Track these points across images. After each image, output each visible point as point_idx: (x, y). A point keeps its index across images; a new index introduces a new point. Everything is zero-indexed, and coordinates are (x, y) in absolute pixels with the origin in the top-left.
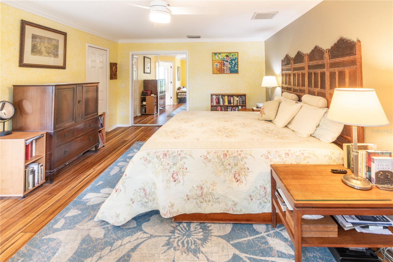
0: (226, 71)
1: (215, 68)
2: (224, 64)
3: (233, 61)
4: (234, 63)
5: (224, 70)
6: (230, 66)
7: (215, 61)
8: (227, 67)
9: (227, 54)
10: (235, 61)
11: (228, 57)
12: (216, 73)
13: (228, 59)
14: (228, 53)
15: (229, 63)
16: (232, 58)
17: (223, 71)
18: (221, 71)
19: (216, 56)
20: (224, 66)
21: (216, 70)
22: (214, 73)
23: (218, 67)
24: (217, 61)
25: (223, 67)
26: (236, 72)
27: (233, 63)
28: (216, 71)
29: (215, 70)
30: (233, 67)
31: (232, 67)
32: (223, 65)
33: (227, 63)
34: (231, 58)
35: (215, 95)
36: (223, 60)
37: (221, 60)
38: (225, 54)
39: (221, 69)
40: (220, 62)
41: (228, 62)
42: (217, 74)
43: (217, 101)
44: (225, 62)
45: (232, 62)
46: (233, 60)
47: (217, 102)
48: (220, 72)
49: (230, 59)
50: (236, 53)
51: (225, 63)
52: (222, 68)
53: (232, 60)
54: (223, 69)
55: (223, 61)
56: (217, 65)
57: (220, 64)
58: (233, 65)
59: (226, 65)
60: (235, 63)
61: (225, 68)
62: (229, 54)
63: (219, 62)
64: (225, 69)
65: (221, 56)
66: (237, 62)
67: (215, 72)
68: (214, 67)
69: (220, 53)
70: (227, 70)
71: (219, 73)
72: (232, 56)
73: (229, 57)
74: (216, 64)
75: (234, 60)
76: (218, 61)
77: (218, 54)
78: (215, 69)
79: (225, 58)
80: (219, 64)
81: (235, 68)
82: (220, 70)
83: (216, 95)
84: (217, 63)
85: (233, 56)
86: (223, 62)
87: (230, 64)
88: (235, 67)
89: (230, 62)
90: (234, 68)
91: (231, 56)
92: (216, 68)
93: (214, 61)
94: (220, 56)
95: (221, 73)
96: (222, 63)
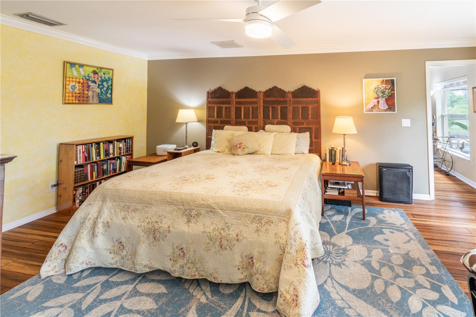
0: (91, 99)
1: (69, 93)
2: (89, 87)
3: (105, 83)
4: (106, 86)
5: (87, 97)
6: (98, 91)
7: (70, 78)
8: (94, 92)
9: (96, 69)
10: (107, 83)
11: (96, 75)
12: (71, 102)
13: (96, 78)
14: (98, 68)
15: (97, 85)
16: (103, 78)
17: (85, 99)
18: (81, 99)
19: (74, 69)
20: (88, 91)
21: (73, 96)
22: (67, 102)
23: (77, 91)
24: (74, 80)
25: (86, 92)
26: (109, 101)
27: (104, 87)
28: (71, 98)
29: (69, 97)
30: (104, 92)
31: (102, 92)
32: (86, 88)
33: (94, 84)
34: (101, 77)
35: (82, 145)
36: (88, 78)
37: (83, 79)
38: (93, 69)
39: (82, 95)
40: (82, 81)
41: (95, 83)
42: (73, 103)
43: (87, 155)
44: (90, 83)
45: (103, 85)
46: (104, 81)
47: (86, 157)
48: (79, 100)
49: (100, 78)
50: (110, 71)
51: (91, 84)
52: (83, 94)
53: (102, 81)
54: (85, 96)
55: (88, 80)
56: (74, 87)
57: (80, 85)
58: (105, 89)
59: (93, 88)
60: (108, 86)
61: (90, 93)
62: (99, 70)
63: (79, 82)
64: (89, 95)
65: (84, 71)
66: (112, 85)
67: (69, 100)
68: (67, 91)
69: (81, 66)
70: (93, 97)
71: (77, 102)
72: (104, 74)
73: (98, 76)
74: (72, 84)
75: (107, 81)
76: (78, 80)
77: (77, 66)
78: (71, 95)
79: (92, 75)
80: (79, 86)
81: (108, 95)
82: (79, 97)
83: (85, 144)
84: (74, 84)
85: (106, 74)
86: (88, 83)
87: (98, 87)
88: (107, 93)
89: (100, 83)
90: (106, 95)
91: (103, 73)
92: (72, 93)
93: (68, 79)
94: (81, 69)
95: (81, 102)
96: (85, 84)
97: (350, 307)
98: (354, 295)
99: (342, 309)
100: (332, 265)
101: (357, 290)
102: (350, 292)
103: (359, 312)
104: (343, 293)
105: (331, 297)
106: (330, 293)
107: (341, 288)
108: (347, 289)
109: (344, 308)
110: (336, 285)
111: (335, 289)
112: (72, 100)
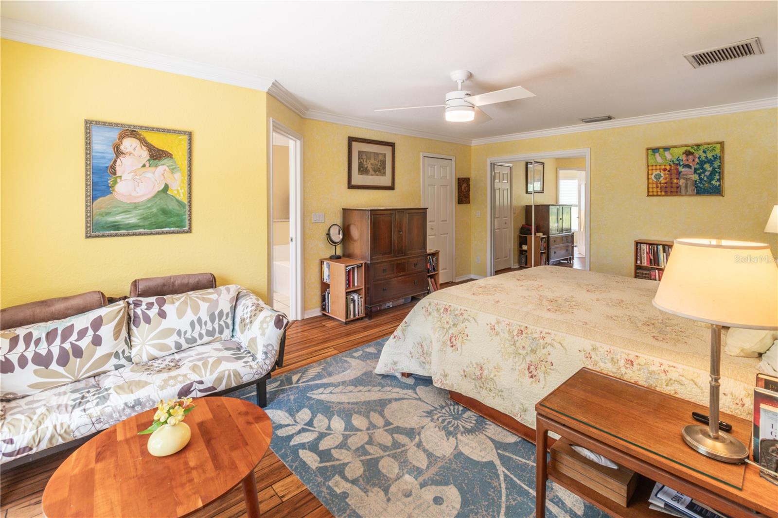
0: (683, 189)
1: (653, 183)
2: (679, 173)
3: (707, 166)
4: (710, 169)
5: (678, 187)
6: (695, 177)
7: (652, 166)
8: (687, 179)
9: (689, 148)
10: (712, 164)
11: (691, 157)
12: (655, 194)
13: (691, 160)
14: (692, 146)
15: (693, 170)
16: (703, 158)
17: (674, 190)
18: (669, 190)
19: (657, 154)
20: (677, 179)
21: (657, 187)
22: (651, 194)
23: (662, 180)
24: (658, 167)
25: (675, 181)
26: (718, 191)
27: (705, 170)
28: (655, 190)
29: (653, 188)
30: (705, 179)
31: (701, 179)
32: (674, 176)
33: (687, 169)
34: (699, 158)
35: (646, 244)
36: (677, 162)
37: (670, 165)
38: (683, 149)
39: (669, 185)
40: (668, 168)
41: (690, 167)
42: (657, 195)
43: (652, 258)
44: (681, 169)
45: (702, 168)
46: (705, 163)
47: (651, 260)
48: (666, 192)
49: (697, 160)
50: (715, 145)
51: (683, 170)
52: (672, 183)
53: (702, 163)
54: (674, 185)
55: (677, 165)
56: (658, 177)
57: (667, 172)
58: (707, 173)
59: (686, 175)
60: (714, 169)
61: (682, 182)
62: (696, 148)
63: (665, 170)
64: (681, 184)
65: (671, 154)
66: (720, 167)
67: (653, 192)
68: (650, 181)
69: (667, 149)
70: (686, 187)
71: (663, 193)
72: (704, 152)
73: (694, 157)
74: (655, 173)
75: (711, 162)
76: (663, 167)
77: (661, 150)
78: (655, 186)
79: (684, 157)
80: (665, 174)
81: (713, 182)
82: (666, 187)
83: (650, 244)
84: (658, 172)
85: (708, 152)
86: (677, 169)
87: (695, 172)
88: (712, 179)
89: (698, 166)
90: (710, 183)
91: (701, 151)
92: (657, 184)
93: (650, 168)
94: (667, 154)
95: (669, 193)
96: (674, 170)
97: (379, 391)
98: (386, 400)
99: (383, 387)
100: (433, 408)
101: (388, 403)
102: (392, 399)
103: (372, 392)
104: (394, 396)
105: (398, 388)
106: (401, 390)
107: (401, 397)
108: (396, 400)
109: (382, 388)
110: (406, 396)
111: (403, 394)
112: (657, 192)
